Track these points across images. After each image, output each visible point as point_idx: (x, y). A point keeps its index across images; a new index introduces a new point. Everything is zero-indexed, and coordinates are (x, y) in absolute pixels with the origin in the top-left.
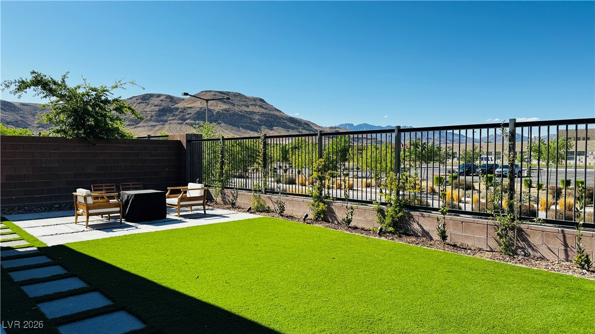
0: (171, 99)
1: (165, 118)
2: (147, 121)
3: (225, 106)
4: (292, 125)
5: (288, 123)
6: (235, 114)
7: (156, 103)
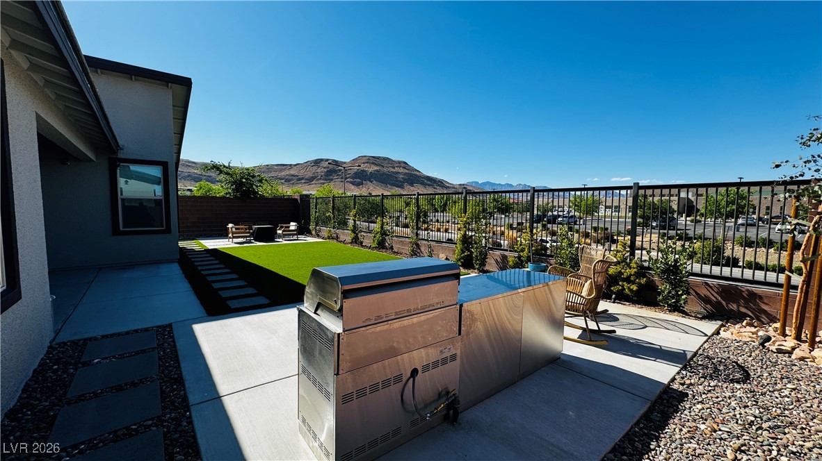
0: (336, 163)
1: (331, 177)
2: (318, 180)
3: (376, 168)
4: (429, 183)
5: (426, 181)
6: (384, 174)
7: (325, 166)
